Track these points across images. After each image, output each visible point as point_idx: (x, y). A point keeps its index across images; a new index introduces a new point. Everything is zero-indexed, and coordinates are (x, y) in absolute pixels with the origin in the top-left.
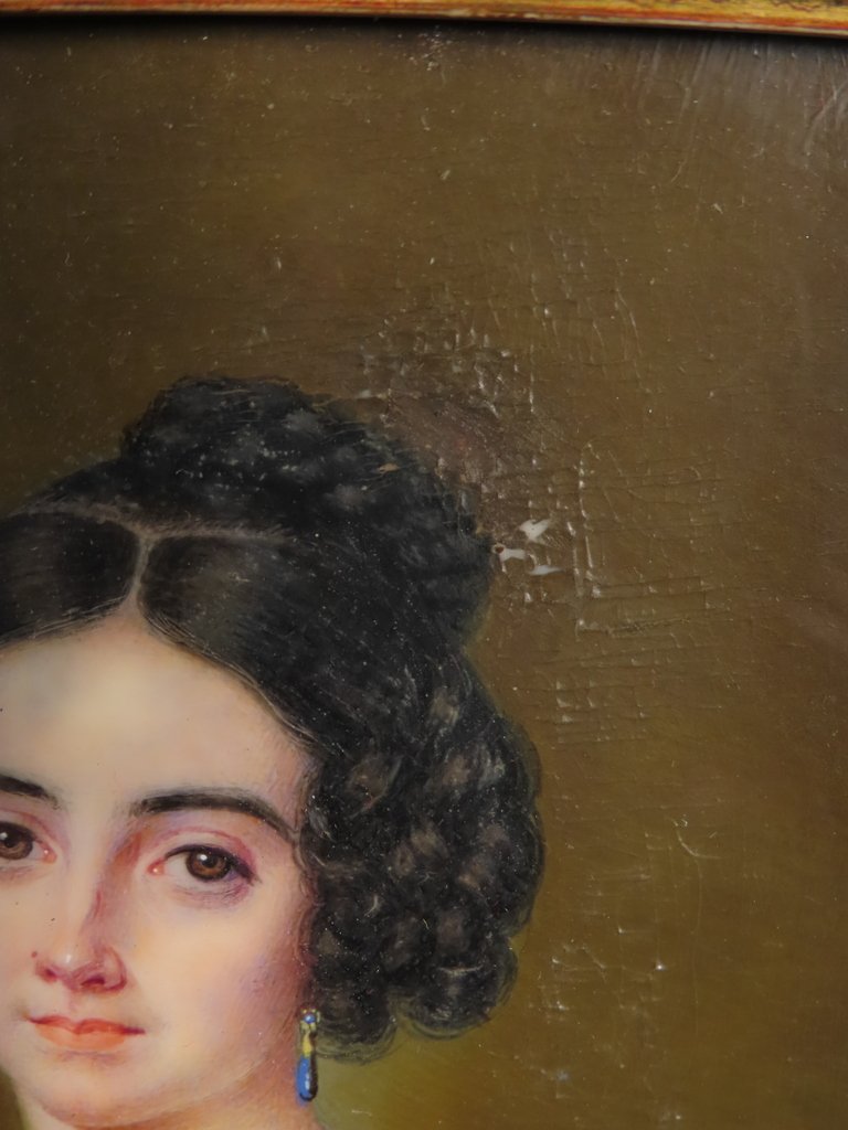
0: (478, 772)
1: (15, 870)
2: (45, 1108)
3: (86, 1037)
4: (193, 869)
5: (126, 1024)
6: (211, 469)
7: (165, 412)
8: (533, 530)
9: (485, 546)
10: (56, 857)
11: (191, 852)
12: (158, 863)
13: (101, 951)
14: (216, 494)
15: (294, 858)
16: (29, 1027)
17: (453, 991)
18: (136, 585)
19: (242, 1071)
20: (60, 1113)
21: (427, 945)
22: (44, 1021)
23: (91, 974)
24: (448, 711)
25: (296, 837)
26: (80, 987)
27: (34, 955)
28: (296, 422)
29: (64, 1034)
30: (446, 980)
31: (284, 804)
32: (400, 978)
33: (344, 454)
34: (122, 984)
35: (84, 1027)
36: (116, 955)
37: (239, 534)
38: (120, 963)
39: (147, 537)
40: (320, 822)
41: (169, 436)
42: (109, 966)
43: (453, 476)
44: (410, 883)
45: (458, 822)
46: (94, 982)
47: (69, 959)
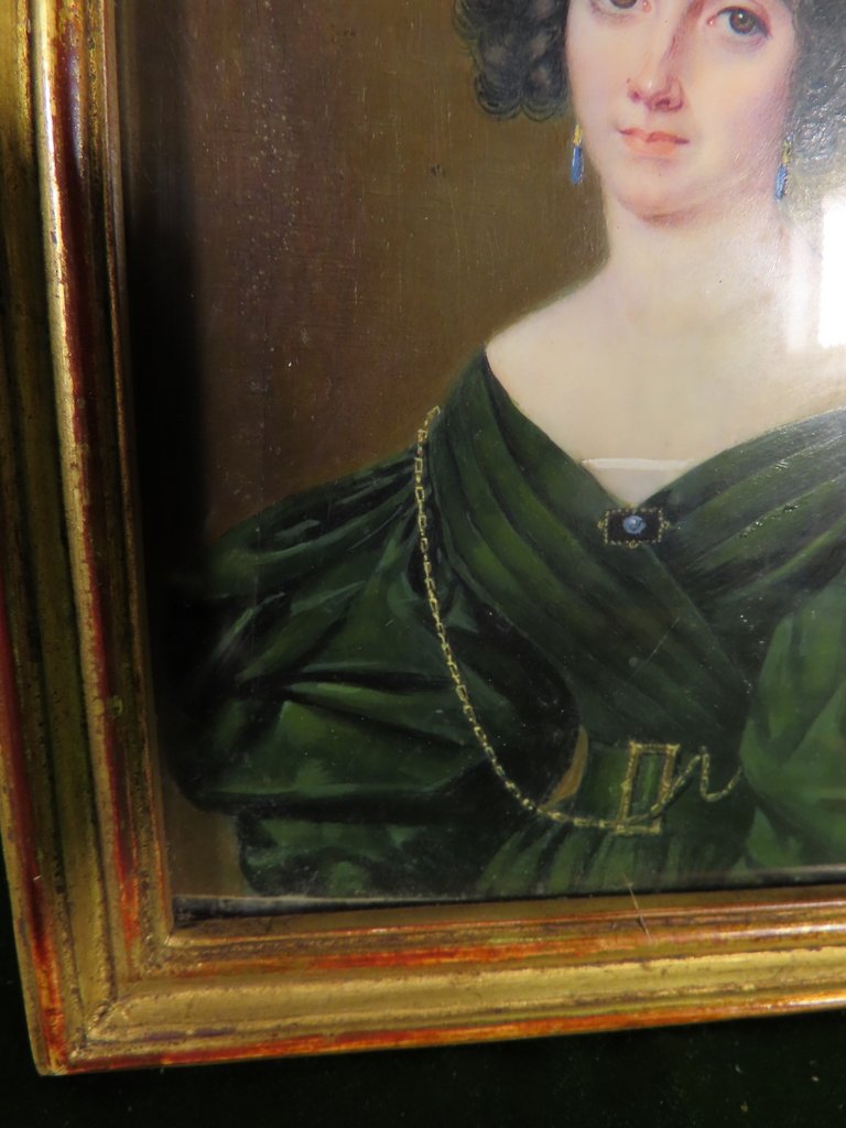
1: (622, 16)
2: (619, 200)
3: (653, 145)
4: (734, 23)
5: (679, 136)
10: (650, 8)
11: (733, 11)
12: (713, 18)
15: (793, 22)
16: (618, 136)
22: (629, 133)
23: (662, 97)
25: (796, 7)
26: (654, 107)
27: (629, 81)
29: (639, 143)
34: (680, 105)
35: (653, 138)
36: (680, 84)
38: (681, 90)
42: (674, 94)
46: (663, 103)
47: (650, 85)
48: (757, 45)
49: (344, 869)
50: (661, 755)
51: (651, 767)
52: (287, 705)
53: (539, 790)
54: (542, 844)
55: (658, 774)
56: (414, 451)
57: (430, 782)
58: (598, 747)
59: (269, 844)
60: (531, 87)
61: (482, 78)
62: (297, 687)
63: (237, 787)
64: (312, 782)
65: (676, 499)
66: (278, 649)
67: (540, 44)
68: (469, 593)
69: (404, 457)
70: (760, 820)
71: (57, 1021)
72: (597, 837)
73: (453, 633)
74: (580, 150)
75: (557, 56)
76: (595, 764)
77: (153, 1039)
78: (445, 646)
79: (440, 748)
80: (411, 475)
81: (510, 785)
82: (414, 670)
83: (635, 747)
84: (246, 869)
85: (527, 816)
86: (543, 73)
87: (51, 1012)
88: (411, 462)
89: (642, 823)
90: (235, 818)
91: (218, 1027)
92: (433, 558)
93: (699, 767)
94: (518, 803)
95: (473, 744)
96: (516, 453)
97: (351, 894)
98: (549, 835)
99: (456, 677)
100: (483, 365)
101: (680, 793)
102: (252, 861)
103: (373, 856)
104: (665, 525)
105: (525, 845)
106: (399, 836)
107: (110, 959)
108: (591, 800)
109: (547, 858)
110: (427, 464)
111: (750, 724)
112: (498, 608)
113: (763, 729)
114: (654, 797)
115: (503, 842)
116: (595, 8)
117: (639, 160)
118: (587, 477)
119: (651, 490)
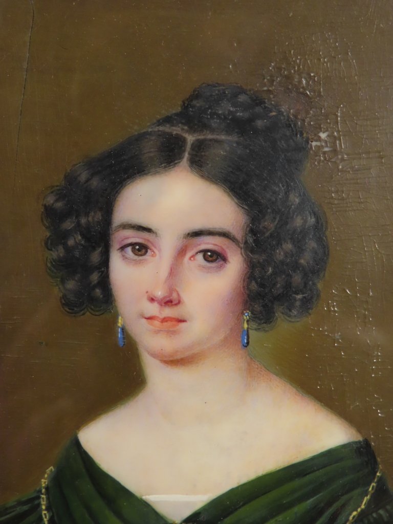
0: (305, 221)
1: (140, 260)
2: (148, 353)
3: (165, 324)
4: (206, 258)
5: (180, 318)
6: (212, 115)
7: (196, 95)
8: (323, 135)
9: (307, 142)
10: (156, 255)
11: (205, 252)
12: (193, 256)
13: (171, 290)
14: (215, 123)
15: (241, 254)
16: (144, 321)
17: (298, 303)
18: (186, 155)
19: (222, 336)
20: (154, 355)
21: (288, 286)
22: (150, 318)
23: (168, 299)
24: (295, 199)
25: (242, 245)
26: (163, 304)
27: (147, 292)
28: (242, 98)
29: (157, 323)
30: (295, 300)
31: (238, 234)
32: (279, 298)
33: (258, 110)
34: (179, 302)
35: (165, 320)
36: (177, 292)
37: (223, 137)
38: (178, 295)
39: (190, 139)
40: (250, 240)
41: (198, 103)
42: (175, 296)
43: (296, 116)
44: (282, 262)
45: (299, 240)
46: (168, 302)
47: (160, 293)
48: (221, 267)
56: (40, 491)
60: (92, 300)
61: (64, 297)
65: (204, 517)
67: (95, 277)
69: (34, 495)
74: (123, 329)
75: (105, 283)
80: (39, 505)
86: (98, 292)
88: (39, 498)
100: (77, 444)
110: (48, 499)
116: (125, 258)
117: (157, 332)
118: (146, 505)
119: (187, 513)
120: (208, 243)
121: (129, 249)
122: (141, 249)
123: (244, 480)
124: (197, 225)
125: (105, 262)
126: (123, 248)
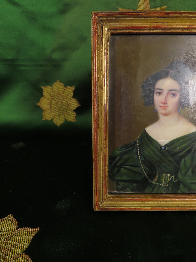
1: (160, 95)
2: (160, 113)
4: (172, 95)
5: (167, 107)
10: (163, 94)
12: (170, 95)
13: (165, 101)
18: (170, 75)
19: (174, 110)
22: (161, 107)
27: (161, 102)
29: (162, 108)
31: (179, 90)
34: (167, 104)
35: (164, 107)
38: (167, 102)
39: (171, 72)
46: (165, 103)
47: (163, 102)
48: (175, 97)
49: (128, 189)
50: (168, 176)
51: (167, 177)
52: (122, 168)
53: (152, 180)
54: (153, 187)
55: (168, 178)
56: (137, 140)
57: (139, 178)
58: (160, 174)
59: (119, 185)
60: (150, 103)
61: (145, 102)
62: (123, 166)
63: (116, 178)
64: (125, 178)
65: (168, 145)
66: (121, 162)
67: (151, 99)
68: (143, 155)
69: (136, 141)
70: (181, 184)
71: (98, 203)
72: (160, 186)
73: (142, 160)
74: (156, 109)
75: (153, 100)
76: (159, 176)
77: (107, 207)
78: (141, 162)
79: (140, 174)
80: (137, 142)
81: (149, 179)
82: (137, 165)
83: (164, 175)
84: (116, 188)
85: (151, 183)
87: (97, 202)
88: (137, 141)
89: (166, 184)
90: (115, 182)
91: (114, 206)
92: (139, 152)
93: (173, 177)
94: (150, 181)
95: (144, 174)
96: (149, 140)
97: (129, 192)
98: (154, 185)
99: (142, 166)
100: (145, 130)
101: (170, 181)
102: (117, 187)
103: (132, 187)
104: (167, 148)
105: (150, 187)
106: (135, 185)
107: (102, 197)
108: (159, 181)
109: (153, 188)
110: (139, 141)
111: (179, 172)
112: (147, 158)
113: (181, 173)
114: (167, 181)
115: (148, 186)
116: (157, 95)
117: (162, 109)
118: (157, 142)
119: (165, 144)
120: (173, 92)
121: (158, 93)
122: (160, 93)
123: (176, 138)
124: (171, 89)
125: (153, 96)
126: (156, 93)
